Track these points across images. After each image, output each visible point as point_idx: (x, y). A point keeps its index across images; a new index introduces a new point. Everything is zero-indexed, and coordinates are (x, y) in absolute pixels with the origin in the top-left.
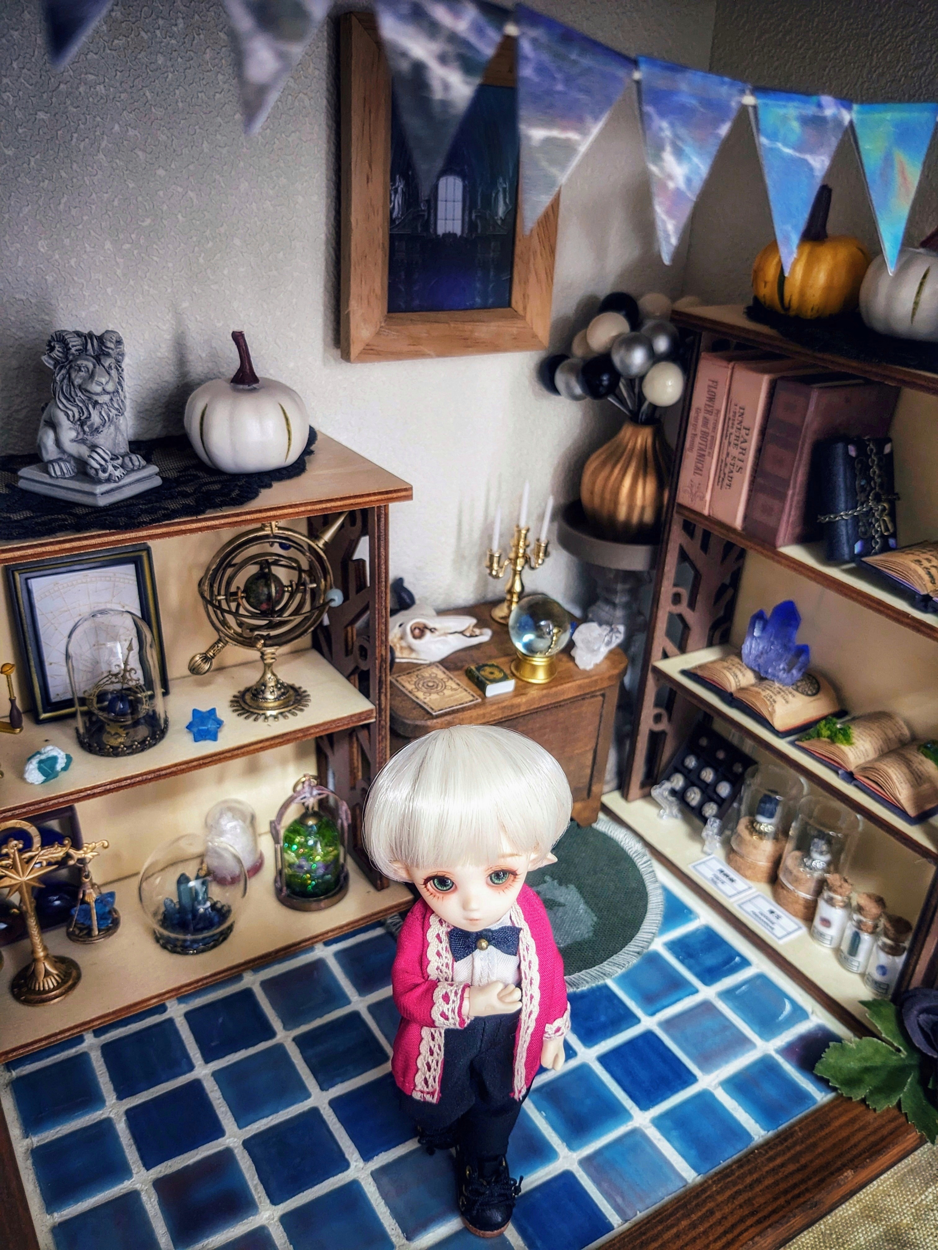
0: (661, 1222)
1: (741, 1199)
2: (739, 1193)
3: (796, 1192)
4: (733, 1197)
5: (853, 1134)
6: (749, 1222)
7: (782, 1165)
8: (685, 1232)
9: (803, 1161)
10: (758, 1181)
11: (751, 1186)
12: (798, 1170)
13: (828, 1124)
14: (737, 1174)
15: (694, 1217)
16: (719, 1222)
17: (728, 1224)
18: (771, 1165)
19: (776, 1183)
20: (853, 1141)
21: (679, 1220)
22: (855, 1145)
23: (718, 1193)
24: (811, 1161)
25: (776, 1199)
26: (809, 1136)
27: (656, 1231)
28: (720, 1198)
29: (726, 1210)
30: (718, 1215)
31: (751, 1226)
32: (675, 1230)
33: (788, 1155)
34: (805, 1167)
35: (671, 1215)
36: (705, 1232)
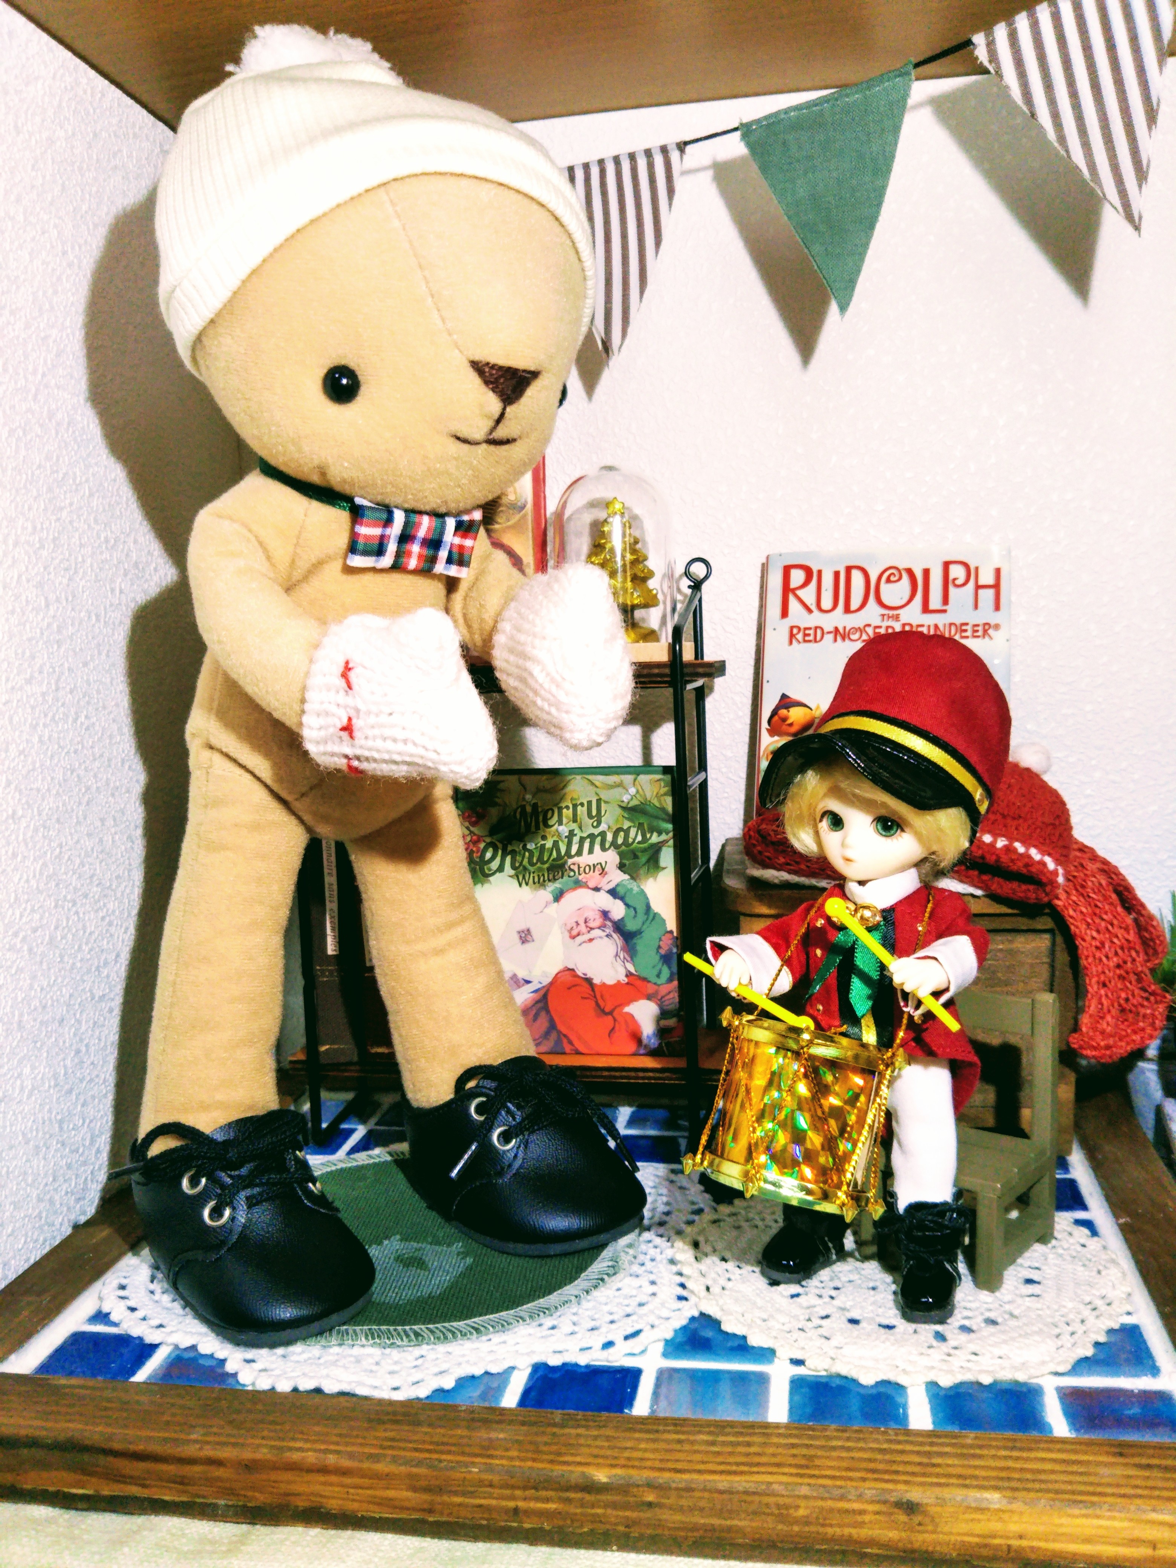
0: (675, 1425)
1: (804, 1451)
2: (808, 1446)
3: (886, 1477)
4: (793, 1446)
5: (1053, 1472)
6: (786, 1470)
7: (902, 1452)
8: (693, 1443)
9: (936, 1461)
10: (849, 1449)
11: (834, 1448)
12: (920, 1464)
13: (1030, 1450)
14: (828, 1433)
15: (721, 1438)
16: (748, 1455)
17: (757, 1459)
18: (885, 1446)
19: (870, 1460)
20: (1043, 1477)
21: (700, 1432)
22: (1041, 1481)
23: (780, 1435)
24: (948, 1465)
25: (848, 1469)
26: (981, 1447)
27: (661, 1428)
28: (775, 1440)
29: (771, 1450)
30: (752, 1450)
31: (784, 1474)
32: (682, 1437)
33: (927, 1448)
34: (934, 1465)
35: (695, 1426)
36: (718, 1453)
